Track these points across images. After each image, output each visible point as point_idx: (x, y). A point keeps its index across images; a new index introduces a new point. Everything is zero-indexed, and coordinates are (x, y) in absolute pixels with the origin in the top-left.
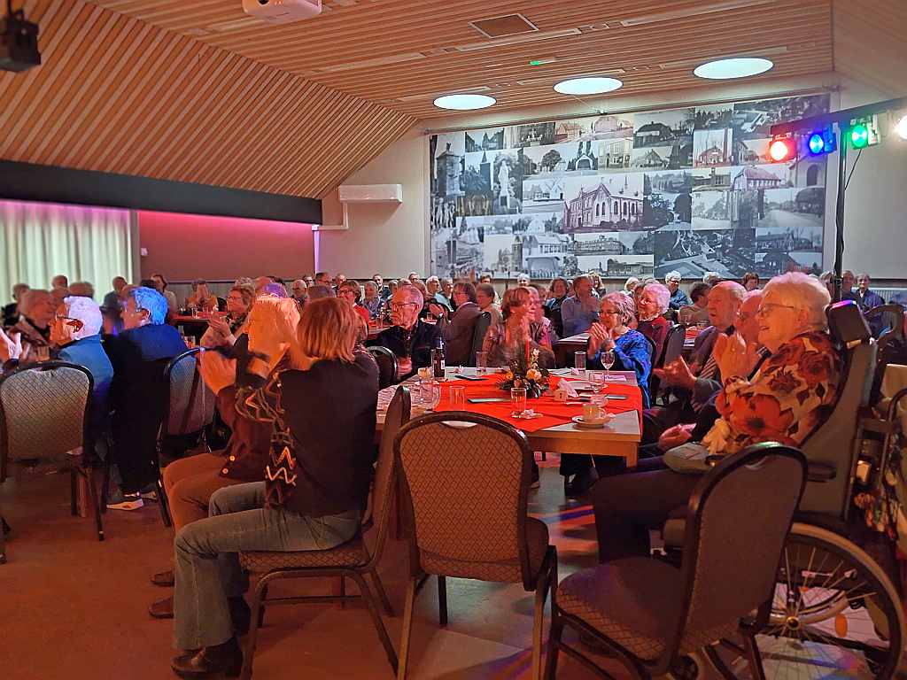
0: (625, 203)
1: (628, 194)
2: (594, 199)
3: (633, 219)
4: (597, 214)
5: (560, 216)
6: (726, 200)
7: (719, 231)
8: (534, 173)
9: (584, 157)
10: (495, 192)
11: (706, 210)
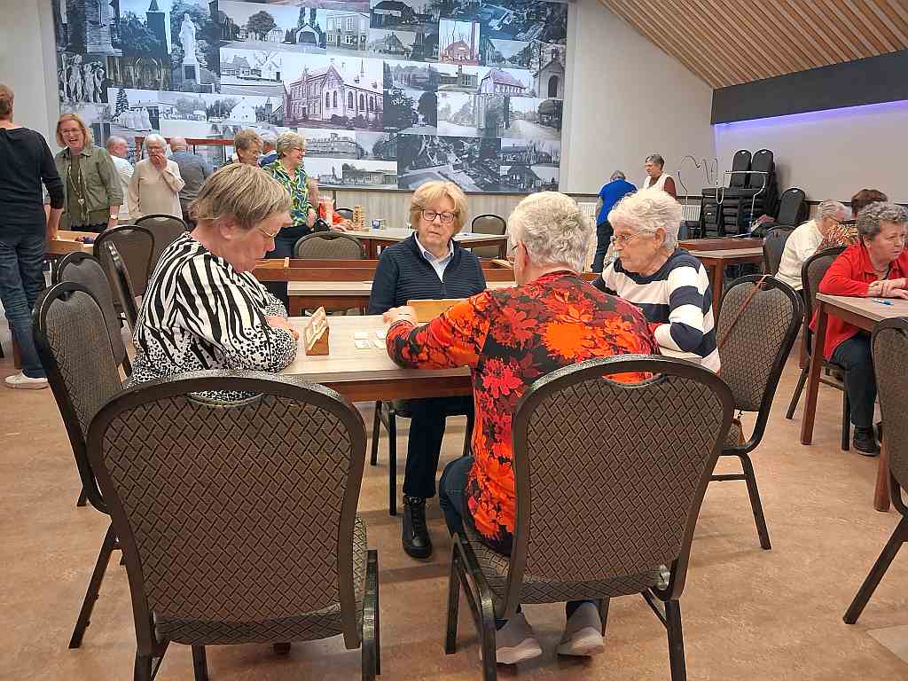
0: (362, 95)
1: (365, 84)
2: (322, 85)
3: (372, 116)
4: (328, 105)
5: (276, 102)
6: (472, 104)
7: (465, 139)
8: (236, 39)
9: (308, 29)
10: (175, 58)
11: (453, 113)
